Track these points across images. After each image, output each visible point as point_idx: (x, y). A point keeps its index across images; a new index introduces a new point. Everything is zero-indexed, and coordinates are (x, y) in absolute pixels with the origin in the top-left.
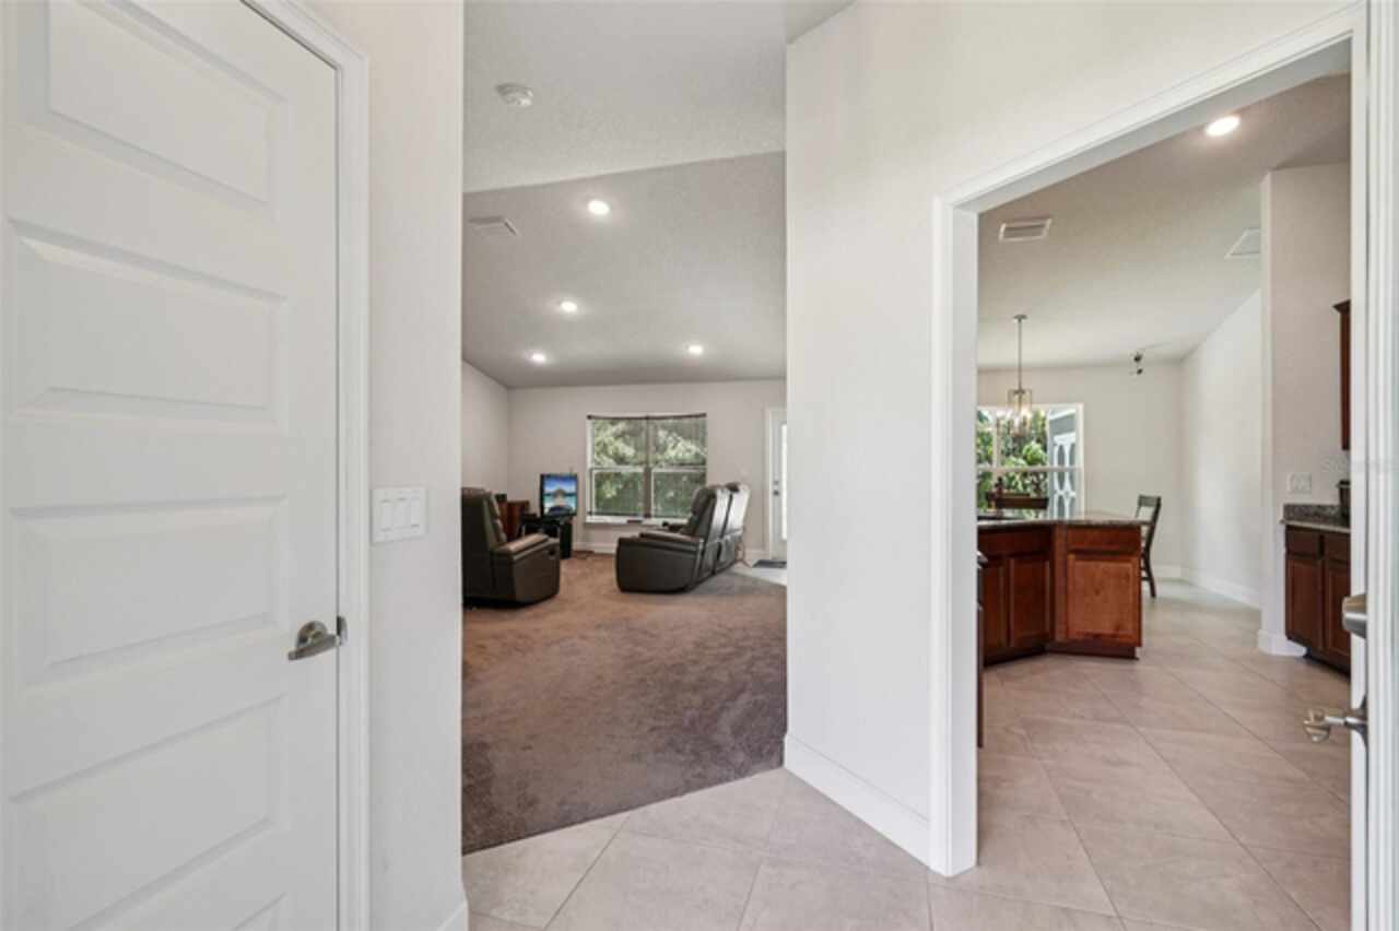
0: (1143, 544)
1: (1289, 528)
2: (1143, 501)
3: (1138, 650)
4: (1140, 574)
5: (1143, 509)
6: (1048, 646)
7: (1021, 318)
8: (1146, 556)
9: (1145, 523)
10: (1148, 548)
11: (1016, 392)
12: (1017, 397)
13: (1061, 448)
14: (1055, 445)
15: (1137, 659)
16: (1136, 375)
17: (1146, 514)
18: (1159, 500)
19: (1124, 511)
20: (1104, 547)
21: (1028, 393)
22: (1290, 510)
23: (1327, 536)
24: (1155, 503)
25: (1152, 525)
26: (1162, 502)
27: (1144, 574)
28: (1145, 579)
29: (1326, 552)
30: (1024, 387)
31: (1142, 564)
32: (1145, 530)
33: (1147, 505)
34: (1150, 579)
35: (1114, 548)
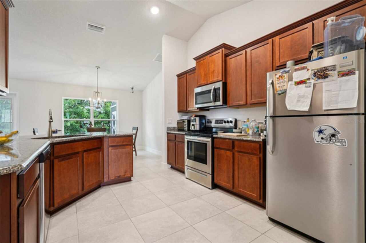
0: (134, 141)
1: (168, 133)
2: (134, 128)
3: (132, 178)
4: (132, 149)
5: (134, 131)
6: (101, 185)
7: (98, 68)
8: (134, 144)
9: (134, 134)
10: (135, 142)
11: (96, 92)
12: (97, 94)
13: (114, 115)
14: (112, 114)
15: (132, 181)
16: (132, 93)
17: (134, 132)
18: (137, 128)
19: (128, 131)
20: (121, 144)
21: (100, 93)
22: (169, 129)
23: (177, 135)
24: (136, 129)
25: (136, 135)
26: (138, 128)
27: (134, 149)
28: (134, 151)
29: (176, 139)
30: (99, 91)
31: (133, 147)
32: (134, 136)
33: (135, 130)
34: (135, 151)
35: (124, 144)
